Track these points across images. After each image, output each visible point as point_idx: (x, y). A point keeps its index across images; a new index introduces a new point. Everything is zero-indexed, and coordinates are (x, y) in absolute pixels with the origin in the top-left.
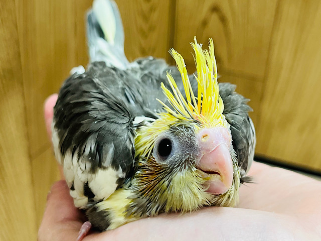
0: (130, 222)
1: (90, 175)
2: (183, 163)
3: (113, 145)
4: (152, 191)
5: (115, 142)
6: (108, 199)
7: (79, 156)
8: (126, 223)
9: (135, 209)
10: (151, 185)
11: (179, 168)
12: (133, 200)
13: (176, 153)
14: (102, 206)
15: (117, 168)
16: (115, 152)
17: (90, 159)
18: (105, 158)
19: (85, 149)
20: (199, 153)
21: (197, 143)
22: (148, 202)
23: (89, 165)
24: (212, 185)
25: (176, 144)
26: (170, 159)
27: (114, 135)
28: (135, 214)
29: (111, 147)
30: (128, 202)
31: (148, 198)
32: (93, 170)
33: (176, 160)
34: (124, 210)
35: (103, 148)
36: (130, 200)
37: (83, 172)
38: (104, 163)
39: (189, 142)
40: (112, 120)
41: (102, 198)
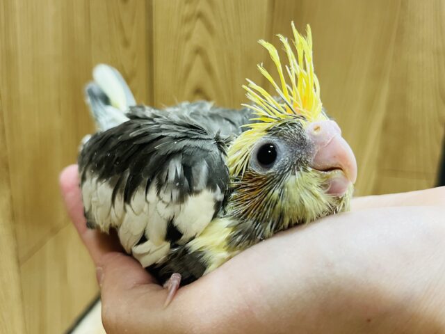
0: (235, 256)
1: (178, 206)
2: (294, 165)
3: (205, 162)
4: (259, 208)
5: (208, 158)
6: (201, 234)
7: (159, 186)
8: (230, 258)
9: (240, 237)
10: (255, 202)
11: (291, 171)
12: (235, 228)
13: (284, 156)
14: (195, 246)
15: (214, 189)
16: (210, 169)
17: (177, 184)
18: (198, 179)
19: (168, 175)
20: (312, 149)
21: (308, 138)
22: (255, 224)
23: (176, 193)
24: (334, 184)
25: (281, 146)
26: (277, 165)
27: (204, 150)
28: (241, 244)
29: (203, 164)
30: (228, 233)
31: (254, 218)
32: (182, 199)
33: (286, 163)
34: (225, 243)
35: (193, 168)
36: (231, 229)
37: (168, 205)
38: (196, 186)
39: (299, 139)
40: (196, 137)
41: (193, 235)
